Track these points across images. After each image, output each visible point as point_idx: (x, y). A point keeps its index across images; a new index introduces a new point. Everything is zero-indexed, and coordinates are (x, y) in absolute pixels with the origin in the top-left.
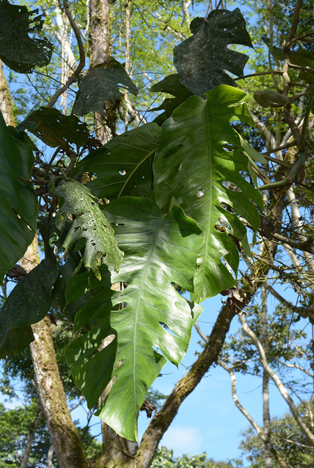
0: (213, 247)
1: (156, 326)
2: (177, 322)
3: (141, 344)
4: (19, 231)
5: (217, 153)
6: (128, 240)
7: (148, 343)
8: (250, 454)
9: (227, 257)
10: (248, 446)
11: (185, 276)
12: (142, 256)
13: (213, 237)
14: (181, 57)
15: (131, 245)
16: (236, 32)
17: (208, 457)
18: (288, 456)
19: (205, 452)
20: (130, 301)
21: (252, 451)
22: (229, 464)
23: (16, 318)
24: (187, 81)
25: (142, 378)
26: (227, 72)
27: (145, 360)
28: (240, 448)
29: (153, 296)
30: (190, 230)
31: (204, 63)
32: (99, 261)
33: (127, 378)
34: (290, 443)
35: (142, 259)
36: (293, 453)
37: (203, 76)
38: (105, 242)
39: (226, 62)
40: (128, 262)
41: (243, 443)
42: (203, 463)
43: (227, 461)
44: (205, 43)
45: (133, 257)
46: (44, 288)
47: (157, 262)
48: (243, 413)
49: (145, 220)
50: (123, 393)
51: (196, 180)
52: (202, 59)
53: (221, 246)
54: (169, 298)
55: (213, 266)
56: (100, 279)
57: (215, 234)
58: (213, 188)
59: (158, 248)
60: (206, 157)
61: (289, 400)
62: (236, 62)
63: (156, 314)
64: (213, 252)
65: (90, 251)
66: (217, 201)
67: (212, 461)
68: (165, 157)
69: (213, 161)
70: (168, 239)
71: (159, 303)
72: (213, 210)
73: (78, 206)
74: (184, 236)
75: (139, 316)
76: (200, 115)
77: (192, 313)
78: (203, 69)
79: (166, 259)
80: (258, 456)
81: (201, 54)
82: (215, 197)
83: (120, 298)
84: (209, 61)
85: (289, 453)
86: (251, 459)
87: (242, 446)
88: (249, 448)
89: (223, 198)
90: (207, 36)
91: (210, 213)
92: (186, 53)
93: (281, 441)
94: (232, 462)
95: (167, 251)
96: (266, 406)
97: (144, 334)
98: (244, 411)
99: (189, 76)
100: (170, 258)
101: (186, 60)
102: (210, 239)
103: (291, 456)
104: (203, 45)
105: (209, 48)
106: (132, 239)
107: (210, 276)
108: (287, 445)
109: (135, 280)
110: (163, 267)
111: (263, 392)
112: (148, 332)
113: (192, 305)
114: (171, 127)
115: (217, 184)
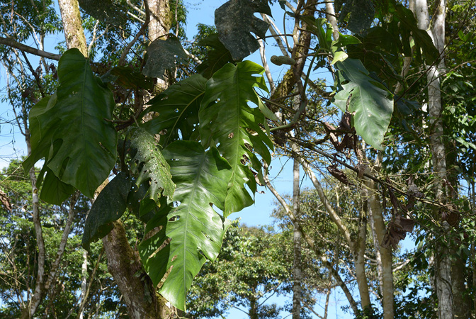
0: (239, 175)
1: (199, 233)
2: (213, 232)
3: (189, 245)
4: (104, 159)
5: (243, 107)
6: (181, 171)
7: (193, 244)
8: (282, 222)
9: (248, 183)
10: (280, 214)
11: (220, 199)
12: (190, 183)
13: (239, 168)
14: (220, 19)
15: (183, 175)
16: (261, 4)
17: (241, 223)
18: (318, 224)
19: (238, 219)
20: (182, 214)
21: (283, 219)
22: (261, 230)
23: (102, 217)
24: (224, 39)
25: (189, 269)
26: (253, 35)
27: (191, 257)
28: (272, 216)
29: (198, 212)
30: (224, 166)
31: (237, 25)
32: (159, 194)
33: (180, 268)
34: (320, 213)
35: (191, 185)
36: (323, 222)
37: (236, 35)
38: (164, 180)
39: (253, 26)
40: (181, 187)
41: (275, 211)
42: (235, 229)
43: (260, 227)
44: (238, 9)
45: (184, 184)
46: (121, 195)
47: (201, 188)
48: (274, 194)
49: (192, 156)
50: (177, 278)
51: (228, 126)
52: (235, 21)
53: (245, 175)
54: (208, 214)
55: (238, 189)
56: (160, 206)
57: (240, 166)
58: (240, 132)
59: (202, 177)
60: (235, 109)
61: (317, 184)
62: (260, 27)
63: (199, 224)
64: (239, 178)
65: (154, 188)
66: (243, 142)
67: (244, 226)
68: (207, 107)
69: (241, 113)
70: (208, 170)
71: (201, 217)
72: (239, 148)
73: (146, 155)
74: (219, 170)
75: (188, 225)
76: (232, 77)
77: (223, 226)
78: (235, 30)
79: (207, 185)
80: (289, 224)
81: (234, 17)
82: (241, 139)
83: (175, 212)
84: (240, 24)
85: (319, 221)
86: (282, 226)
87: (274, 214)
88: (281, 216)
89: (246, 141)
90: (239, 4)
91: (237, 150)
92: (223, 16)
93: (311, 210)
94: (264, 228)
95: (208, 179)
96: (296, 183)
97: (191, 238)
98: (275, 192)
99: (226, 34)
100: (209, 185)
101: (224, 22)
102: (237, 170)
103: (321, 224)
104: (237, 10)
105: (241, 13)
106: (183, 171)
107: (236, 196)
108: (317, 214)
109: (186, 199)
110: (205, 191)
111: (294, 169)
112: (194, 237)
113: (223, 220)
114: (212, 85)
115: (243, 129)
